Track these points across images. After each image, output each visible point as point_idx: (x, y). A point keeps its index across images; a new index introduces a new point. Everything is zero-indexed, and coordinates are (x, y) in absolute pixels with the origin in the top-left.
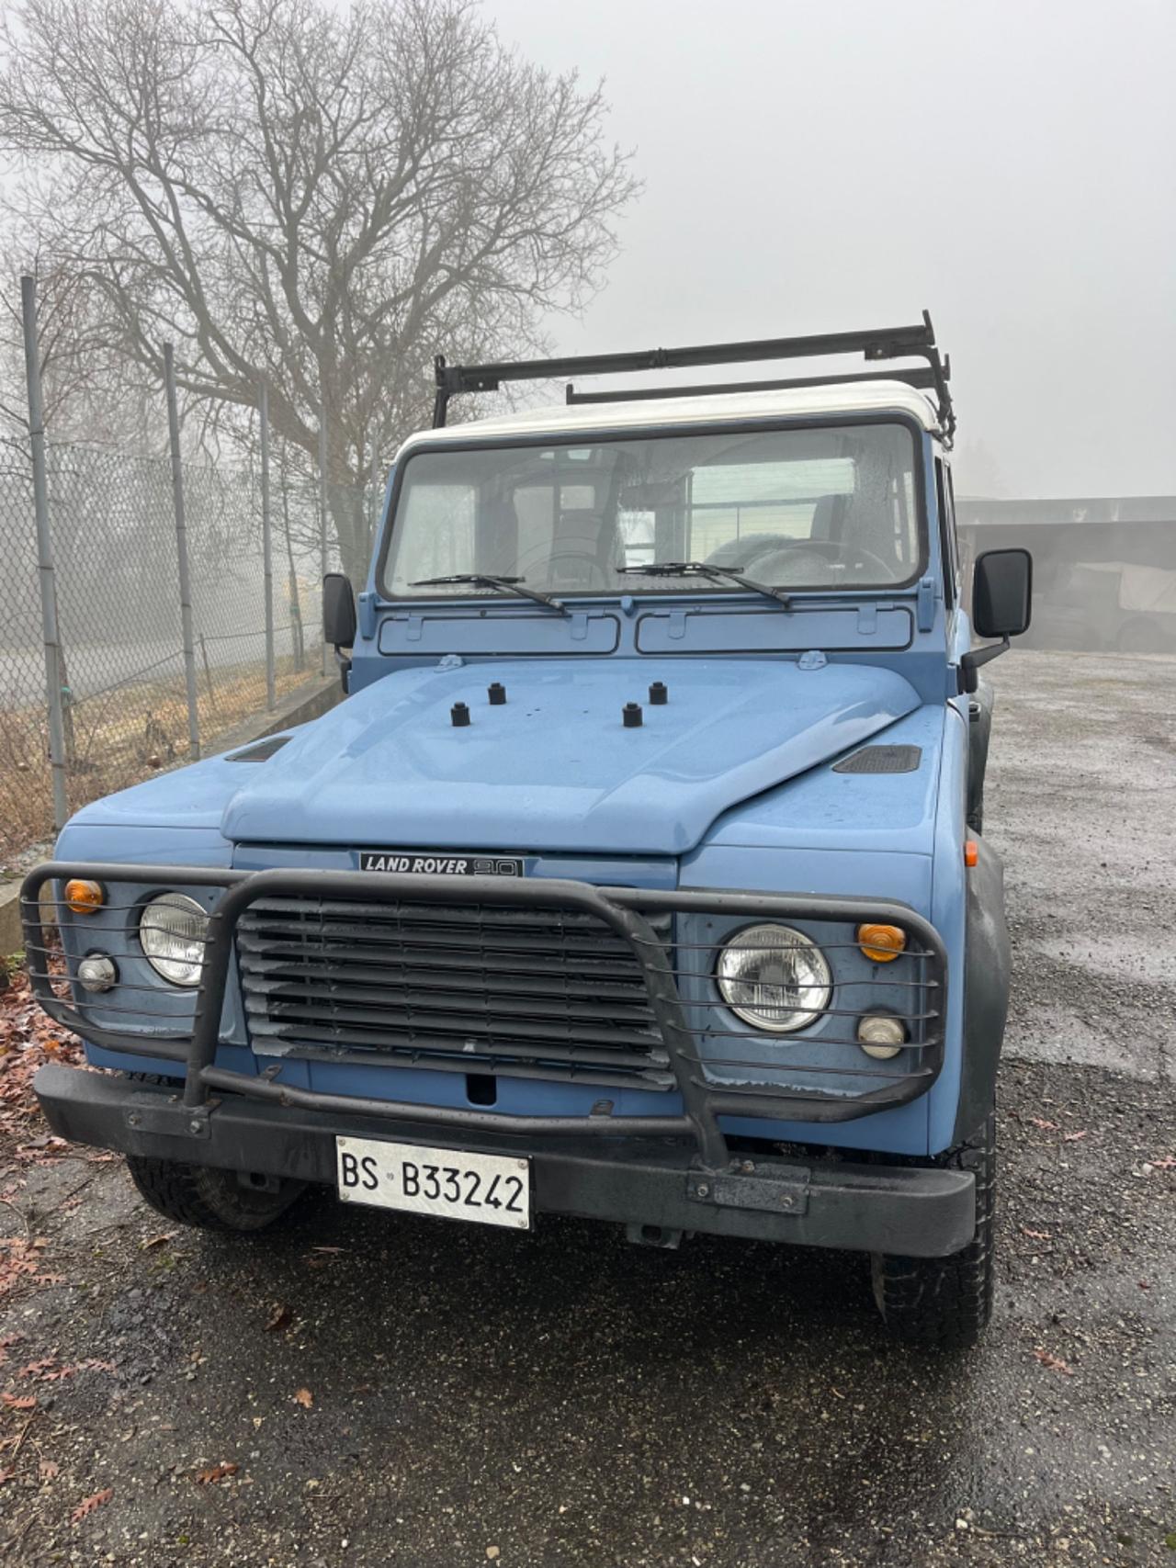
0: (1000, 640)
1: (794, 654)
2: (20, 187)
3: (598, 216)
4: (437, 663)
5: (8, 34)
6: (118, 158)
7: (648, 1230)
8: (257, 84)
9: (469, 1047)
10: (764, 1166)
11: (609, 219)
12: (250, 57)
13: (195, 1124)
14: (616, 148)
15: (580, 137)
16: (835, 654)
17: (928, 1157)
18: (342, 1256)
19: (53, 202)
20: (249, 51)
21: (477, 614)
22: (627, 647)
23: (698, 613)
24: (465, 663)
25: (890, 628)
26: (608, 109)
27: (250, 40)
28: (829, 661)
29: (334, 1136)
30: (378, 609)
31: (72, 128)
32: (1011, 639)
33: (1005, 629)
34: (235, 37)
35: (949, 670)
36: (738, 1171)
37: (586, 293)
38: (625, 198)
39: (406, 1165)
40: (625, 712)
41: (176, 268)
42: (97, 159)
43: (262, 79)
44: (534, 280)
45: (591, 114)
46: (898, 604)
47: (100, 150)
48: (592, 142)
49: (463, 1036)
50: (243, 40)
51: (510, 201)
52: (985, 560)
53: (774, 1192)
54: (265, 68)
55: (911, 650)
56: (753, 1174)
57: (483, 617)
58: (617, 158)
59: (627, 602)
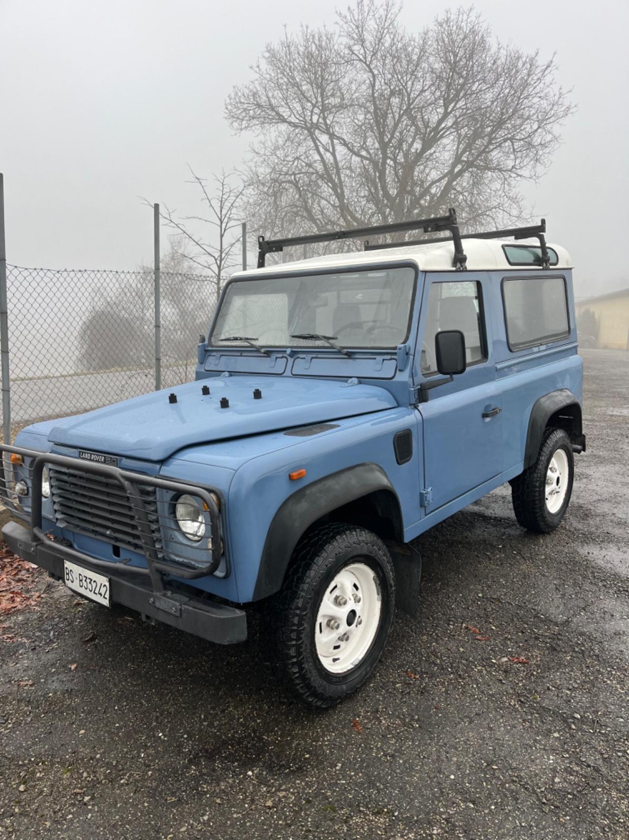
0: (448, 376)
1: (345, 378)
2: (261, 142)
3: (549, 126)
4: (219, 375)
5: (260, 70)
6: (305, 125)
7: (148, 617)
8: (371, 79)
9: (108, 532)
10: (175, 595)
11: (556, 129)
12: (368, 66)
13: (32, 549)
14: (561, 89)
15: (541, 85)
16: (362, 380)
17: (240, 604)
18: (131, 621)
19: (277, 148)
20: (368, 63)
21: (239, 354)
22: (288, 373)
23: (316, 358)
24: (231, 375)
25: (387, 369)
26: (557, 68)
27: (369, 59)
28: (360, 383)
29: (63, 560)
30: (206, 351)
31: (284, 112)
32: (455, 376)
33: (450, 371)
34: (361, 57)
35: (410, 391)
36: (165, 595)
37: (540, 168)
38: (567, 115)
39: (80, 575)
40: (221, 402)
41: (330, 176)
42: (295, 126)
43: (374, 76)
44: (513, 164)
45: (547, 72)
46: (393, 357)
47: (297, 121)
48: (548, 86)
49: (107, 528)
50: (365, 58)
51: (499, 124)
52: (439, 336)
53: (171, 605)
54: (376, 72)
55: (394, 380)
56: (168, 597)
57: (241, 356)
58: (560, 94)
59: (289, 351)
